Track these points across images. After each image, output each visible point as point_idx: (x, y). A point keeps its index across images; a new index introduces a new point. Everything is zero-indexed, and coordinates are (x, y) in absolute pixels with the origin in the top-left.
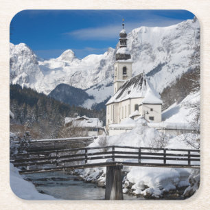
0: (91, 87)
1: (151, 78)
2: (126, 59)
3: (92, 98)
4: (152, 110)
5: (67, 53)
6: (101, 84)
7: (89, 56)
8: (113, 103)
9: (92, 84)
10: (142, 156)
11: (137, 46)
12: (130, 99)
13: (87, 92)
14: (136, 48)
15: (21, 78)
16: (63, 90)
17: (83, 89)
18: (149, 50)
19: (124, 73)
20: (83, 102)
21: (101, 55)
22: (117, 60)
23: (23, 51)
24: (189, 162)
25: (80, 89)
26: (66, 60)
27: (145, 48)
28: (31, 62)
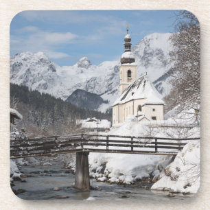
0: (106, 92)
1: (163, 82)
2: (130, 63)
3: (107, 102)
4: (154, 110)
5: (83, 61)
6: (115, 89)
7: (103, 63)
8: (118, 104)
9: (106, 89)
10: (110, 143)
11: (148, 52)
12: (133, 100)
13: (102, 97)
14: (148, 54)
15: (40, 85)
16: (79, 96)
17: (98, 94)
18: (160, 55)
19: (128, 77)
20: (98, 107)
21: (114, 62)
22: (122, 63)
23: (41, 60)
24: (156, 149)
25: (96, 95)
26: (82, 67)
27: (157, 54)
28: (48, 70)
